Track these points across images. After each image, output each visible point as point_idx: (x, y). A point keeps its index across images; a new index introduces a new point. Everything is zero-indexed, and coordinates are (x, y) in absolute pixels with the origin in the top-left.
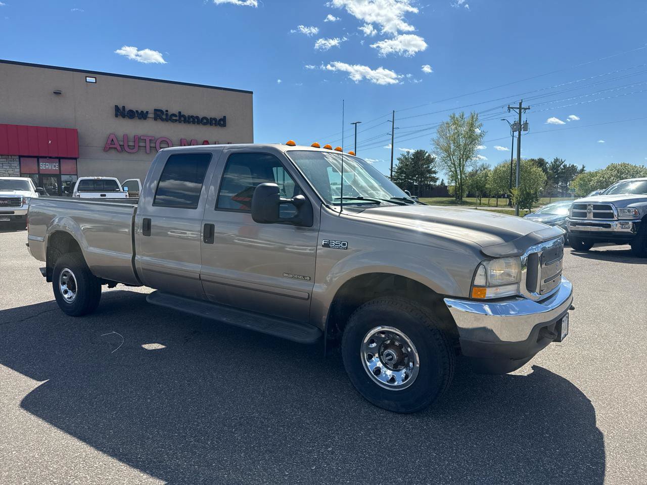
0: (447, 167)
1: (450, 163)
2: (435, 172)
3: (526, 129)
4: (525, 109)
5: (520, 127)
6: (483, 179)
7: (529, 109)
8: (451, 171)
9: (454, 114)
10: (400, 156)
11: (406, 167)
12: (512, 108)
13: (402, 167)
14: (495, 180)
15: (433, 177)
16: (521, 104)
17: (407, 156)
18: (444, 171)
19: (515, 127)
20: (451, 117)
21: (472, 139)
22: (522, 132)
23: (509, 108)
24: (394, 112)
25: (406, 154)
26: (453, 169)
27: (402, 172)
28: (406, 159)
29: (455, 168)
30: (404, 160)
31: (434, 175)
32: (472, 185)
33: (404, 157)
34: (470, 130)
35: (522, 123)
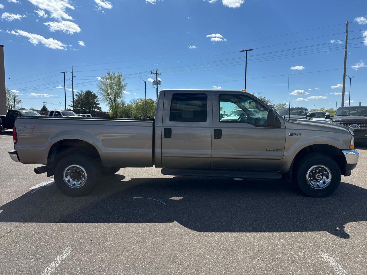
0: (107, 101)
1: (109, 99)
2: (99, 104)
3: (160, 85)
4: (159, 74)
5: (157, 83)
6: (128, 109)
7: (160, 74)
8: (110, 104)
9: (109, 72)
10: (77, 94)
11: (82, 100)
12: (153, 73)
13: (78, 100)
14: (136, 109)
15: (98, 107)
16: (157, 71)
17: (81, 94)
18: (106, 103)
19: (155, 83)
20: (108, 73)
21: (120, 87)
22: (158, 86)
23: (152, 73)
24: (72, 67)
25: (80, 92)
26: (111, 103)
27: (79, 103)
28: (81, 95)
29: (112, 102)
30: (79, 96)
31: (98, 106)
32: (122, 112)
33: (80, 94)
34: (119, 82)
35: (158, 81)
